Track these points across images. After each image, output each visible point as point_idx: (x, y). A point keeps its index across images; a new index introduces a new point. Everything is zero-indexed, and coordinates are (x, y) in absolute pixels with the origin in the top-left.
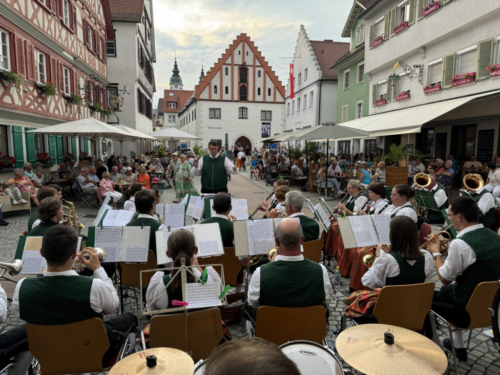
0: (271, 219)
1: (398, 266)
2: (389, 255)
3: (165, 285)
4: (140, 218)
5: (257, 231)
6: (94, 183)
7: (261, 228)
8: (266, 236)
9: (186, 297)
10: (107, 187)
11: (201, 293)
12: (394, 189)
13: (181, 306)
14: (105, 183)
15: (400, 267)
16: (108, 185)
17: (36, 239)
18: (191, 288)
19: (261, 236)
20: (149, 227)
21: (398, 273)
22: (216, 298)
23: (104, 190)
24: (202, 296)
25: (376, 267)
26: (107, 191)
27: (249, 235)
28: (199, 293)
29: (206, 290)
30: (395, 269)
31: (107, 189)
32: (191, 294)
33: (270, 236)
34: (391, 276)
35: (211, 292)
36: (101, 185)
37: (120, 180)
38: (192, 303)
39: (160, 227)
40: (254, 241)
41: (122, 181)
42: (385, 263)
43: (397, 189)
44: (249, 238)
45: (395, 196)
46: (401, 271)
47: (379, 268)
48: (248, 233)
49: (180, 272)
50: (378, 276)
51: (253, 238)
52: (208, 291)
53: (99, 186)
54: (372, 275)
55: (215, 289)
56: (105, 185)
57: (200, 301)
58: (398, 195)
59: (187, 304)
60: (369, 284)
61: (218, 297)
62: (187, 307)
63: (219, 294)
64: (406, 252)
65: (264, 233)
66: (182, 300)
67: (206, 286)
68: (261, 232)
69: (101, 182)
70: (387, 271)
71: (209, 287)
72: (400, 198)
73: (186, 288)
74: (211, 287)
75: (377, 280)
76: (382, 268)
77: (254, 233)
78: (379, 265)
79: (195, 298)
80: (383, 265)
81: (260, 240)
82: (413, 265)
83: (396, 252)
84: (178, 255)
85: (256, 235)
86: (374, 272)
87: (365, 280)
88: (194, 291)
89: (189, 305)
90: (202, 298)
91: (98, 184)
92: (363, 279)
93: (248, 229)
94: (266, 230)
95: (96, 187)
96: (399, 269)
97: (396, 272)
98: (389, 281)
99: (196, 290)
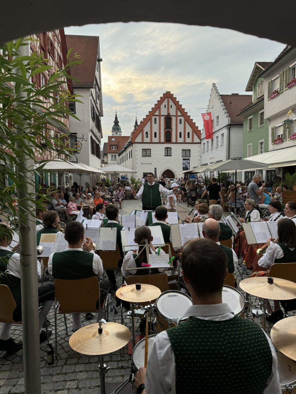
0: (196, 224)
1: (282, 251)
2: (276, 245)
3: (134, 258)
4: (110, 223)
5: (187, 231)
6: (64, 205)
7: (189, 229)
8: (193, 234)
9: (150, 261)
10: (73, 208)
11: (158, 260)
12: (287, 205)
13: (147, 266)
14: (72, 205)
15: (284, 252)
16: (73, 206)
17: (47, 235)
18: (152, 257)
19: (190, 235)
20: (116, 228)
21: (283, 256)
22: (166, 263)
23: (71, 209)
24: (158, 262)
25: (268, 252)
26: (73, 210)
27: (181, 234)
28: (157, 260)
29: (161, 258)
30: (280, 253)
31: (73, 209)
32: (152, 260)
33: (195, 234)
34: (278, 258)
35: (164, 260)
36: (68, 206)
37: (82, 202)
38: (153, 265)
39: (123, 229)
40: (185, 237)
41: (83, 203)
42: (274, 250)
43: (289, 205)
44: (181, 235)
45: (287, 209)
46: (284, 254)
47: (270, 253)
48: (181, 232)
49: (145, 248)
50: (269, 259)
51: (184, 235)
52: (162, 259)
53: (67, 207)
54: (265, 258)
55: (166, 258)
56: (71, 207)
57: (158, 264)
58: (290, 209)
59: (150, 265)
60: (263, 264)
61: (168, 263)
62: (151, 267)
63: (168, 261)
64: (289, 242)
65: (191, 232)
66: (147, 263)
67: (160, 256)
68: (189, 232)
69: (69, 204)
70: (275, 256)
71: (162, 257)
72: (291, 211)
73: (149, 257)
74: (163, 257)
75: (268, 262)
76: (272, 253)
77: (184, 232)
78: (270, 251)
79: (154, 262)
80: (272, 251)
81: (189, 237)
82: (293, 251)
83: (281, 242)
84: (141, 241)
85: (186, 234)
86: (267, 256)
87: (260, 263)
88: (154, 258)
89: (151, 266)
90: (158, 263)
91: (66, 206)
92: (259, 261)
93: (180, 230)
94: (193, 231)
95: (65, 208)
96: (283, 253)
97: (281, 255)
98: (277, 261)
99: (155, 258)
